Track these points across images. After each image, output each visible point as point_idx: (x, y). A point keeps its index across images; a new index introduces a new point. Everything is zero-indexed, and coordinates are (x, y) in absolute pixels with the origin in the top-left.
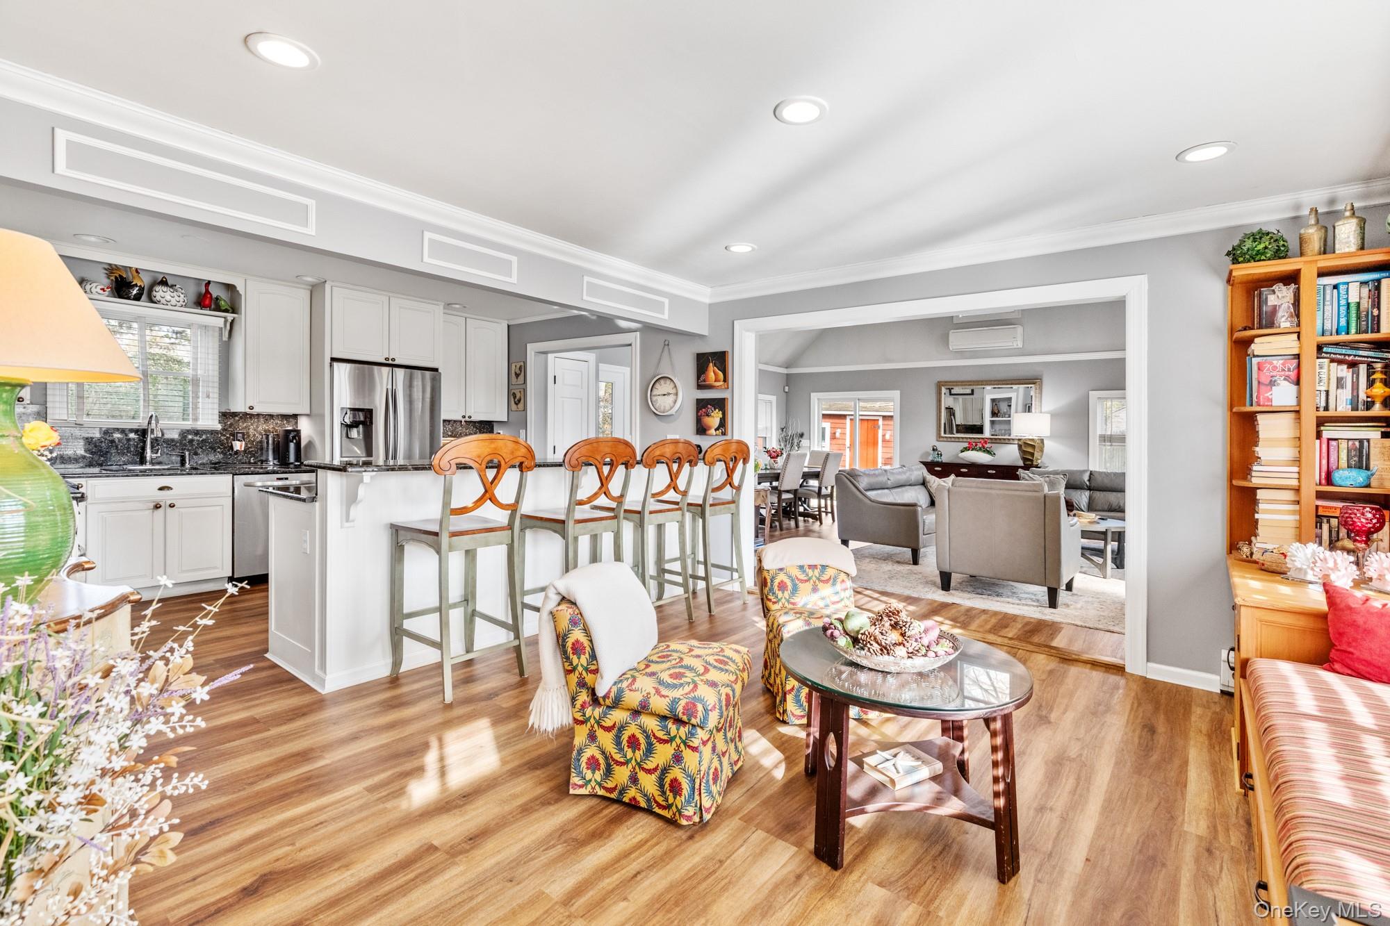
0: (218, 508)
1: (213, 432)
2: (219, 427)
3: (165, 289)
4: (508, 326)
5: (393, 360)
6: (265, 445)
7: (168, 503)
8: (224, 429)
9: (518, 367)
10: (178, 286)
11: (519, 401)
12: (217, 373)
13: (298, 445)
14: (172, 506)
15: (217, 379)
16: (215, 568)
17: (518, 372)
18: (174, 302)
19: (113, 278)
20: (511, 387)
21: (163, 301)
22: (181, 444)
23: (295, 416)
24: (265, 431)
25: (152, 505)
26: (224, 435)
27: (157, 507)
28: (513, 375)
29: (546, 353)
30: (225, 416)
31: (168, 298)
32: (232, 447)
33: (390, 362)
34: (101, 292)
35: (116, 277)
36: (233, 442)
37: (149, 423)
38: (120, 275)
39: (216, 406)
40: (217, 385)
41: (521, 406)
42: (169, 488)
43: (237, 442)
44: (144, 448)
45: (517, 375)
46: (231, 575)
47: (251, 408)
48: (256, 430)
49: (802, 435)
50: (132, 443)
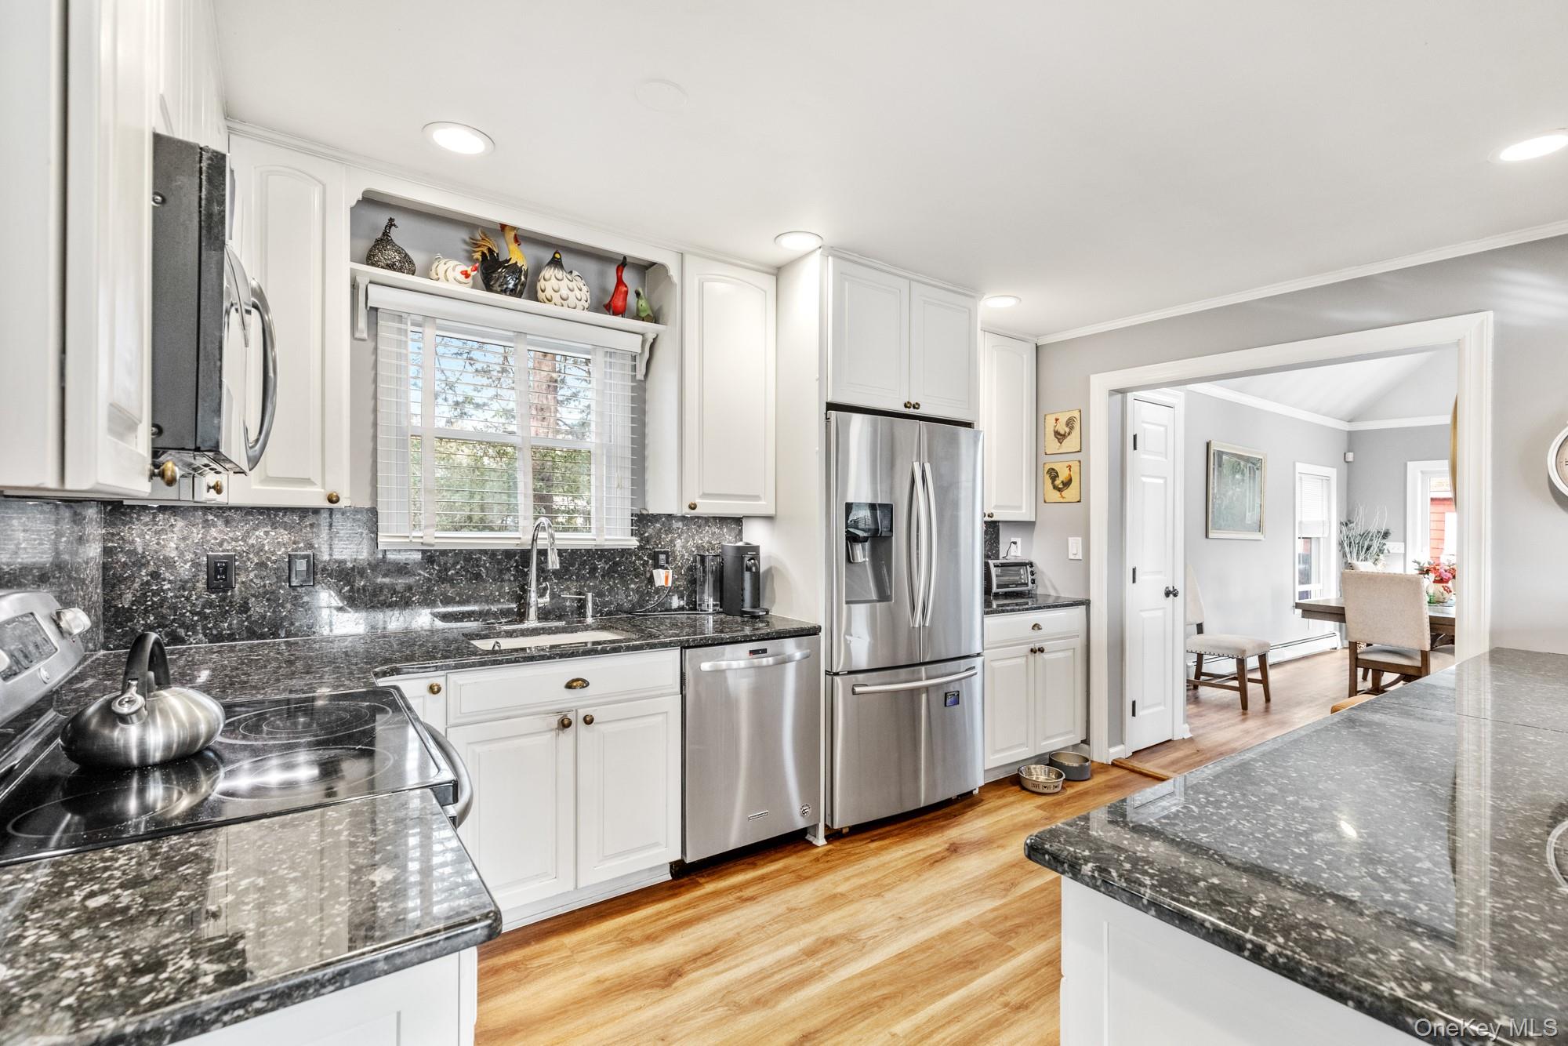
0: (660, 718)
1: (624, 552)
2: (633, 543)
3: (559, 273)
4: (1037, 347)
5: (916, 406)
6: (699, 574)
7: (582, 713)
8: (640, 548)
9: (1063, 419)
10: (575, 273)
11: (1067, 483)
12: (628, 443)
13: (756, 577)
14: (588, 721)
15: (628, 454)
16: (656, 845)
17: (1063, 429)
18: (572, 301)
19: (478, 256)
20: (1043, 459)
21: (556, 298)
22: (577, 577)
23: (738, 521)
24: (698, 548)
25: (554, 721)
26: (640, 558)
27: (565, 724)
28: (1050, 435)
29: (1122, 392)
30: (642, 521)
31: (564, 292)
32: (651, 580)
33: (911, 411)
34: (462, 278)
35: (483, 254)
36: (655, 572)
37: (534, 539)
38: (490, 250)
39: (628, 503)
40: (628, 464)
41: (1071, 493)
42: (585, 684)
43: (660, 570)
44: (524, 589)
45: (1060, 437)
46: (678, 857)
47: (693, 507)
48: (684, 545)
49: (1386, 535)
50: (506, 577)
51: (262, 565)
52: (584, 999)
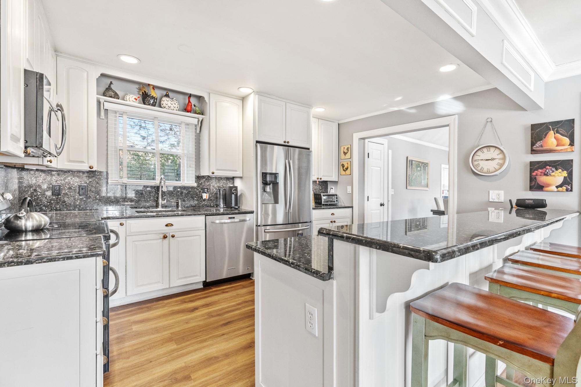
0: (198, 237)
1: (192, 188)
2: (195, 185)
3: (168, 99)
4: (339, 124)
5: (288, 142)
6: (218, 196)
7: (171, 234)
8: (198, 186)
9: (346, 148)
10: (174, 99)
11: (347, 169)
12: (194, 153)
13: (236, 196)
14: (173, 236)
15: (194, 156)
16: (196, 276)
17: (346, 151)
18: (172, 108)
19: (141, 93)
20: (340, 161)
21: (167, 107)
22: (176, 195)
23: (233, 178)
24: (218, 187)
25: (162, 236)
26: (198, 190)
27: (165, 237)
28: (342, 153)
29: (364, 139)
30: (198, 178)
31: (170, 105)
32: (202, 197)
33: (286, 144)
34: (135, 100)
35: (143, 93)
36: (203, 194)
37: (160, 183)
38: (145, 91)
39: (194, 172)
40: (194, 160)
41: (348, 172)
42: (172, 225)
43: (205, 194)
44: (158, 198)
45: (345, 153)
46: (205, 280)
47: (213, 173)
48: (214, 185)
50: (152, 194)
51: (70, 188)
52: (167, 314)
